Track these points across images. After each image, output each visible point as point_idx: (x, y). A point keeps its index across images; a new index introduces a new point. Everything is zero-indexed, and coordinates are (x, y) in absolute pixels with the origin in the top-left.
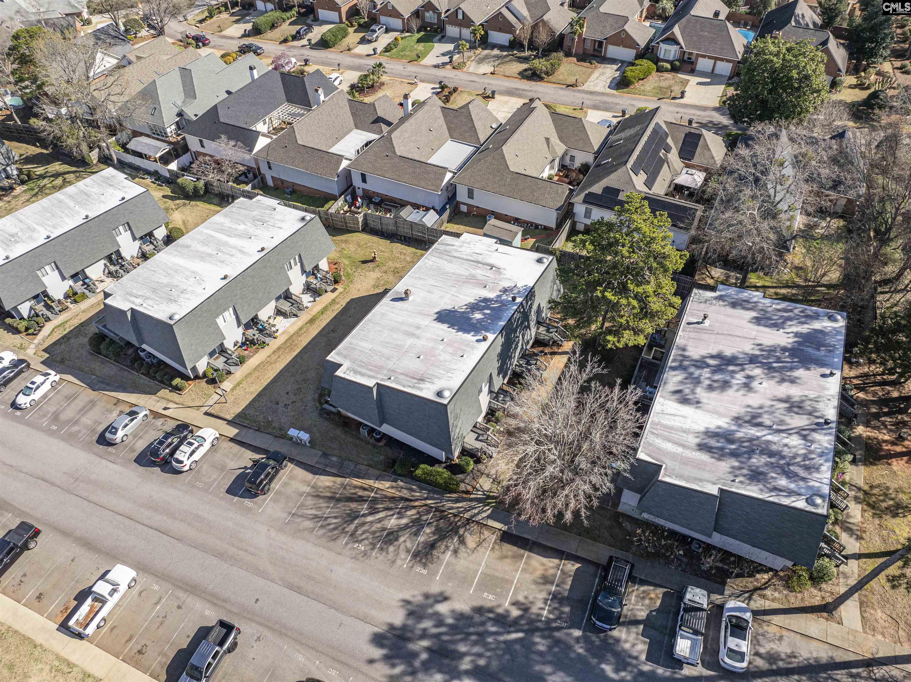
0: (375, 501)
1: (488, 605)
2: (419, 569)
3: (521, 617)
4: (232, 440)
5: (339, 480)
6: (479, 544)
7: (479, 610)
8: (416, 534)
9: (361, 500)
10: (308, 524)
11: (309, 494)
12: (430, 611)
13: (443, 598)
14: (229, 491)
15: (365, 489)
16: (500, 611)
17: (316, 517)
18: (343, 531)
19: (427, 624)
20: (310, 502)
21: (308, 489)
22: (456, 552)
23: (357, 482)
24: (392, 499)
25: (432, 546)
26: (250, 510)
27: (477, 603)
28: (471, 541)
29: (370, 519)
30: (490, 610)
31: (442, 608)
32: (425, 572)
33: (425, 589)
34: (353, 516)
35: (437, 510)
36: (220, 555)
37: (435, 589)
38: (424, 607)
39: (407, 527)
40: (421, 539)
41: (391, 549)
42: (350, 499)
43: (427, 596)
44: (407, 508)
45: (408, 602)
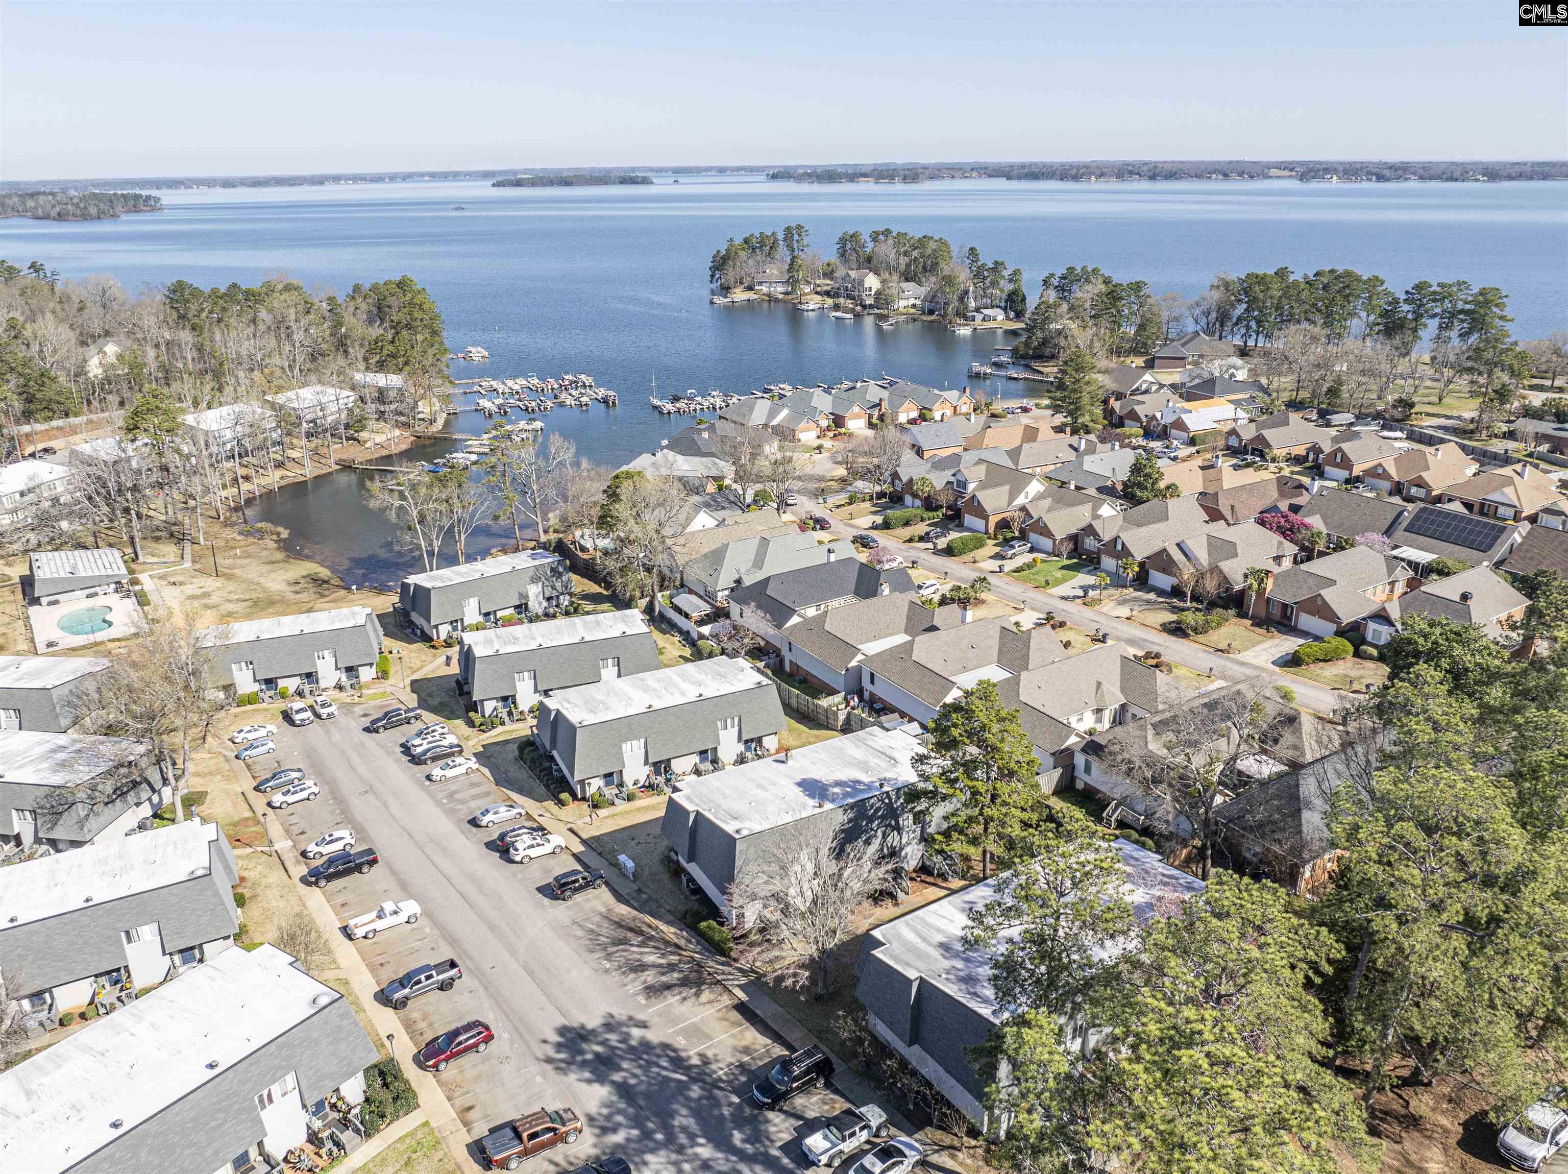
0: (651, 938)
1: (677, 1046)
2: (641, 998)
3: (696, 1066)
4: (574, 855)
5: (635, 913)
6: (710, 1002)
7: (665, 1046)
8: (663, 974)
9: (640, 933)
10: (580, 933)
11: (601, 914)
12: (625, 1029)
13: (644, 1025)
14: (539, 890)
15: (650, 926)
16: (683, 1054)
17: (592, 931)
18: (605, 949)
19: (613, 1038)
20: (597, 919)
21: (603, 910)
22: (685, 999)
23: (649, 919)
24: (668, 943)
25: (668, 987)
26: (543, 906)
27: (669, 1041)
28: (706, 996)
29: (634, 949)
30: (675, 1050)
31: (636, 1032)
32: (643, 1002)
33: (632, 1013)
34: (624, 942)
35: (699, 964)
36: (492, 928)
37: (641, 1016)
38: (620, 1024)
39: (661, 966)
40: (664, 979)
41: (632, 976)
42: (631, 930)
43: (631, 1018)
44: (672, 953)
45: (612, 1016)
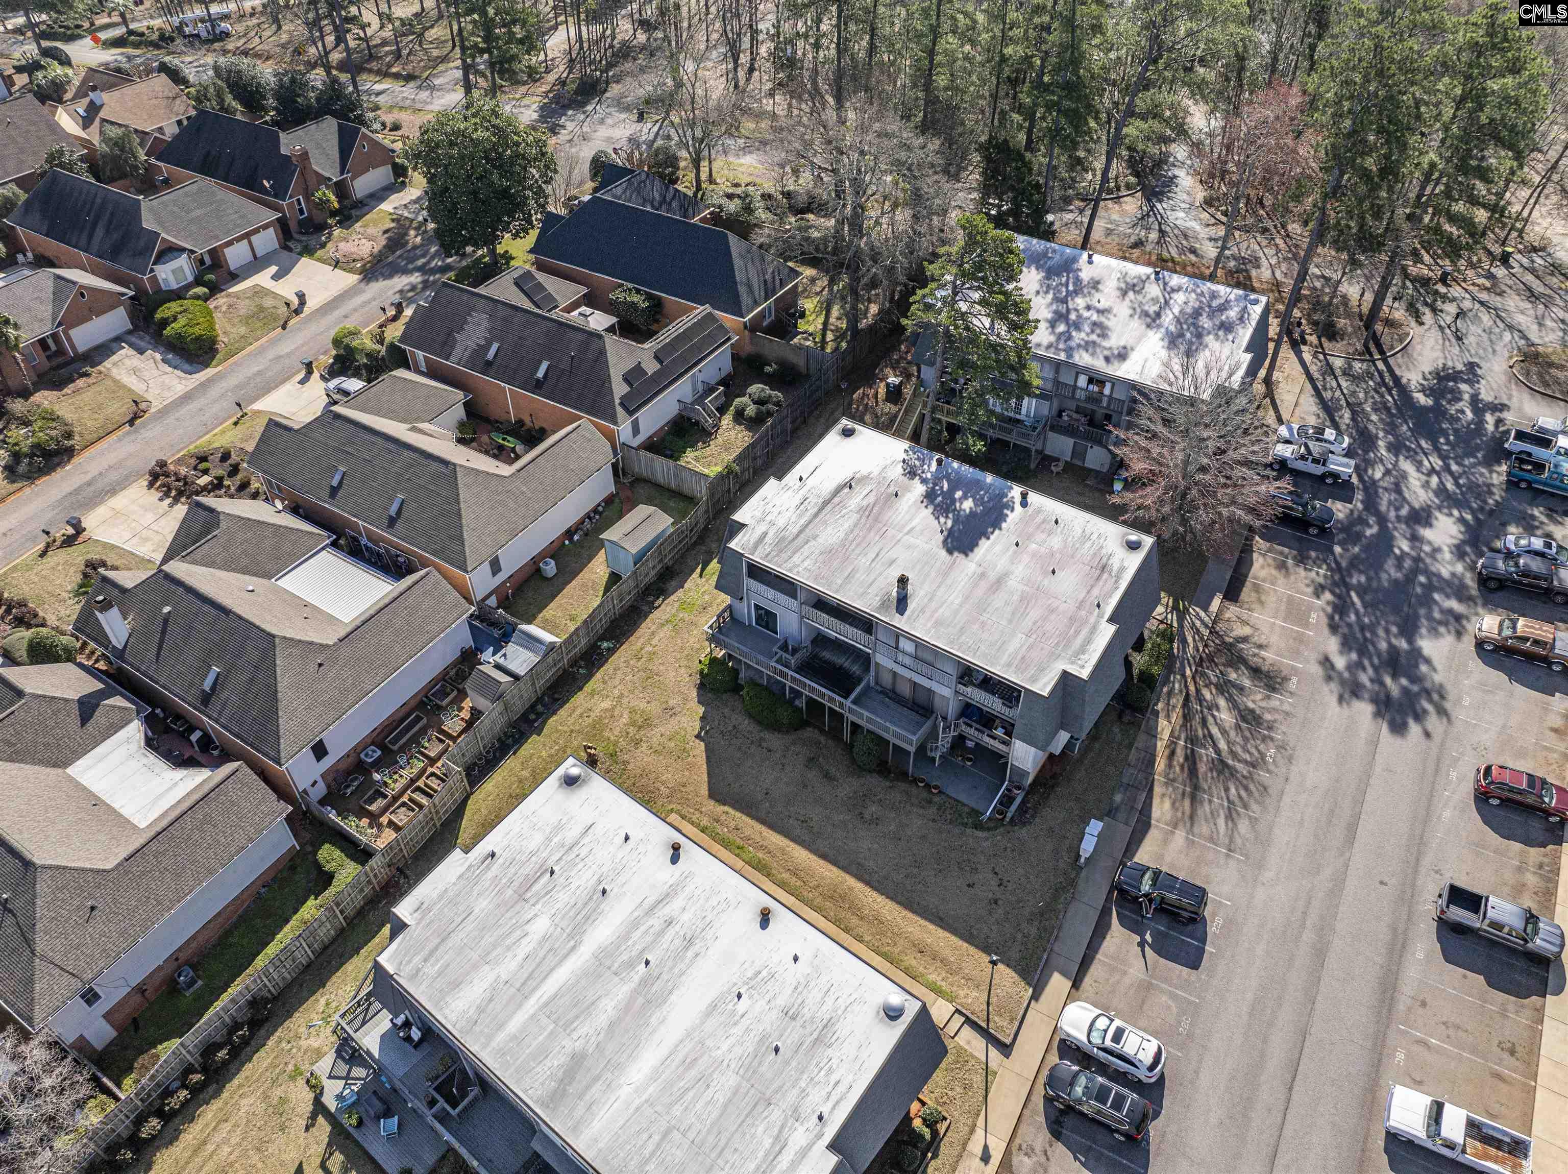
0: (1192, 740)
1: (1325, 620)
2: (1293, 685)
3: (1333, 593)
5: (1158, 790)
6: (1245, 623)
7: (1334, 628)
8: (1241, 689)
9: (1191, 759)
10: (1243, 826)
11: (1190, 831)
12: (1346, 675)
13: (1326, 662)
14: (1194, 963)
15: (1172, 753)
16: (1329, 609)
17: (1229, 817)
18: (1250, 777)
19: (1364, 678)
20: (1203, 828)
21: (1180, 836)
22: (1260, 647)
23: (1160, 764)
24: (1187, 717)
25: (1256, 672)
26: (1229, 923)
27: (1326, 631)
28: (1241, 631)
29: (1222, 745)
30: (1331, 618)
31: (1340, 662)
32: (1294, 680)
33: (1320, 681)
34: (1221, 767)
35: (1200, 663)
36: (1320, 953)
37: (1317, 670)
38: (1343, 682)
39: (1230, 699)
40: (1247, 683)
41: (1268, 716)
42: (1193, 772)
43: (1329, 678)
44: (1200, 699)
45: (1341, 699)
